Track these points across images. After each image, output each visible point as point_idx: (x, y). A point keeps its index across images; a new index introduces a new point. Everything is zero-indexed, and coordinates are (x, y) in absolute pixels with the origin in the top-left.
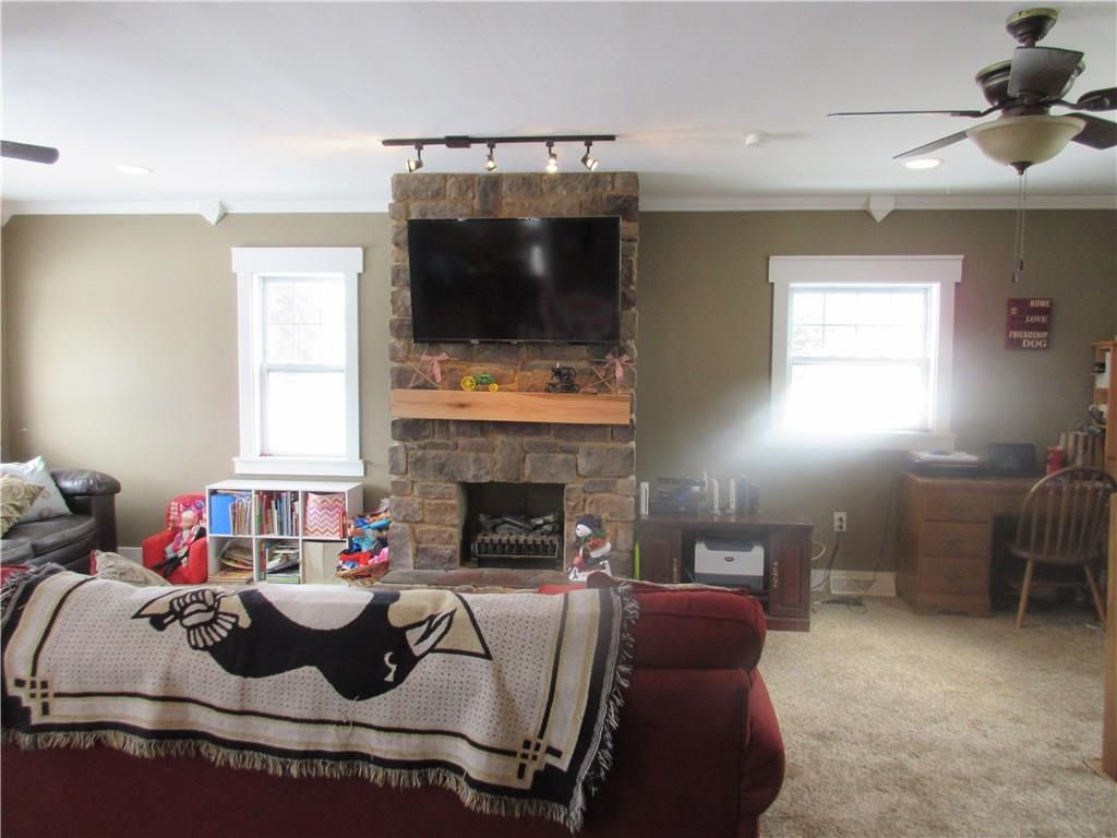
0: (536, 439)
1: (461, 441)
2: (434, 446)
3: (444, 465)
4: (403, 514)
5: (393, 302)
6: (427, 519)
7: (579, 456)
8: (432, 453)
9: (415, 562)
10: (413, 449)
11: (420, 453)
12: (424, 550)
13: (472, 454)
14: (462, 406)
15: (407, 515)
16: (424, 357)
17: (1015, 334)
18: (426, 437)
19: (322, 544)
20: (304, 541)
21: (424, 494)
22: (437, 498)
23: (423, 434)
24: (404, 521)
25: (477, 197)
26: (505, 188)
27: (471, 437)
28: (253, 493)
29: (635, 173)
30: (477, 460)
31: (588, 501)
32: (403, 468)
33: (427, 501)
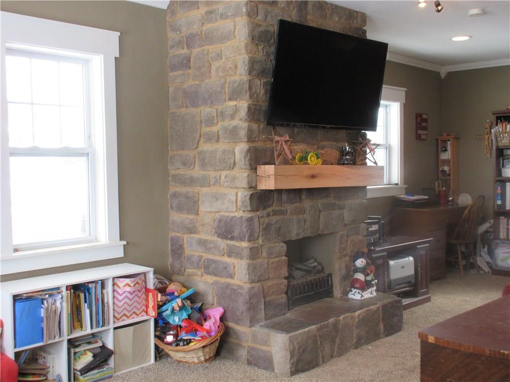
0: (325, 201)
1: (289, 207)
2: (276, 213)
3: (280, 228)
4: (258, 275)
5: (250, 88)
6: (271, 276)
7: (345, 210)
8: (274, 219)
9: (265, 315)
10: (262, 217)
11: (267, 220)
12: (269, 302)
13: (295, 217)
14: (313, 177)
15: (261, 275)
16: (277, 138)
17: (420, 132)
18: (270, 206)
19: (132, 328)
20: (115, 328)
21: (270, 254)
22: (277, 257)
23: (269, 204)
24: (259, 281)
25: (295, 9)
26: (310, 7)
27: (294, 203)
28: (64, 289)
29: (364, 14)
30: (299, 221)
31: (349, 243)
32: (256, 235)
33: (271, 261)
